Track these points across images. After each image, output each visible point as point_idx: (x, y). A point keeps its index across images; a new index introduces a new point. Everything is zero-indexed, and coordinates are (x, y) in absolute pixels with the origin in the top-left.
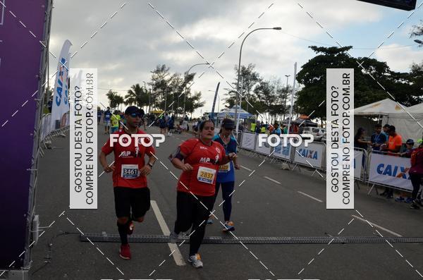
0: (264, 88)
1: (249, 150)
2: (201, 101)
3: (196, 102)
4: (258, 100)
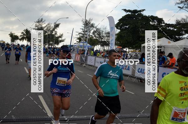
0: (98, 32)
1: (91, 66)
2: (63, 38)
3: (60, 39)
4: (94, 38)
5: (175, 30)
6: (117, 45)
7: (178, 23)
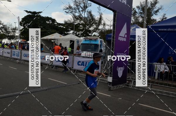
0: (5, 28)
4: (2, 33)
5: (64, 27)
6: (22, 39)
7: (66, 23)
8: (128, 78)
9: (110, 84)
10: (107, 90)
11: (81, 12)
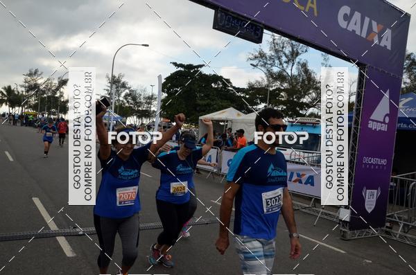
0: (132, 95)
4: (127, 105)
5: (247, 96)
6: (163, 117)
7: (251, 87)
8: (389, 216)
9: (343, 226)
10: (338, 238)
11: (285, 65)
